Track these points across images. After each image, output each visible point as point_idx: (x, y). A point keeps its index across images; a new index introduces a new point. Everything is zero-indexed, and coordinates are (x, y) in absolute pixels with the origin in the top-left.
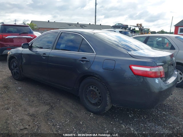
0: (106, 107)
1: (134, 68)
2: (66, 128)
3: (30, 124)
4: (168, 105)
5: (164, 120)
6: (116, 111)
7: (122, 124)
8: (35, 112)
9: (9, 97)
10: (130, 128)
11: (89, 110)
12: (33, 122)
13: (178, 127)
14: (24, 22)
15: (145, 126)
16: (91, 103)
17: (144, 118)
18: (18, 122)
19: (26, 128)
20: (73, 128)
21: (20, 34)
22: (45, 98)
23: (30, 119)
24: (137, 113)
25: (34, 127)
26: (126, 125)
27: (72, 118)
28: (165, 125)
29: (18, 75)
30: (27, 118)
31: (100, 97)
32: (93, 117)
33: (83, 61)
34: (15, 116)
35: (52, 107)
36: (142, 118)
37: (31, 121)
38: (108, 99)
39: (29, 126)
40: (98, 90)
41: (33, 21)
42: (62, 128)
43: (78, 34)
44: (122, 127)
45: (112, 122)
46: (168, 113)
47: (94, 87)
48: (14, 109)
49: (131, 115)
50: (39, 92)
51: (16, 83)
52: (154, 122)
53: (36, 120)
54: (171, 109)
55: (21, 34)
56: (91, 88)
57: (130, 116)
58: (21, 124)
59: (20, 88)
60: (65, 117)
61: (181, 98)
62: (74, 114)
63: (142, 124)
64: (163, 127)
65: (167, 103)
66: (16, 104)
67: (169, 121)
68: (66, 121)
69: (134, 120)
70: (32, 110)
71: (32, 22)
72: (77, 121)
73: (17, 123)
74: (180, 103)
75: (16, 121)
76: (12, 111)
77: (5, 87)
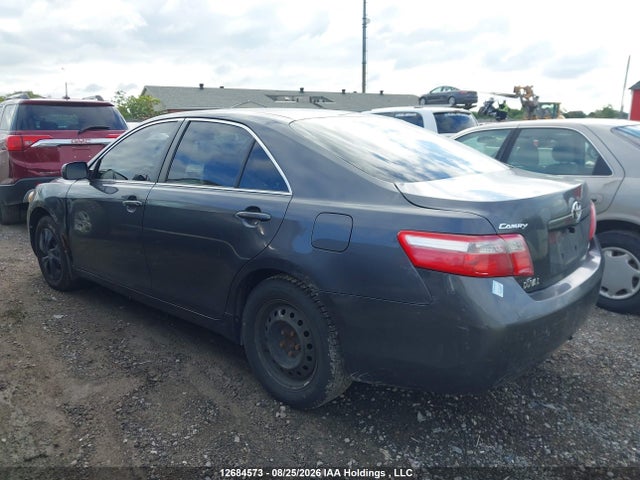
0: (327, 383)
1: (413, 241)
2: (180, 457)
3: (61, 440)
4: (576, 377)
5: (546, 434)
6: (373, 399)
7: (383, 445)
8: (88, 398)
9: (14, 348)
10: (411, 460)
11: (274, 396)
12: (73, 433)
13: (594, 462)
14: (118, 93)
15: (465, 456)
16: (282, 369)
17: (469, 423)
18: (24, 432)
19: (43, 456)
20: (206, 456)
21: (79, 133)
22: (136, 352)
23: (64, 423)
24: (448, 407)
25: (70, 451)
26: (399, 449)
27: (209, 422)
28: (543, 451)
29: (58, 271)
30: (55, 419)
31: (310, 346)
32: (285, 420)
33: (250, 219)
34: (20, 412)
35: (150, 383)
36: (464, 426)
37: (68, 430)
38: (332, 353)
39: (56, 446)
40: (300, 323)
41: (149, 87)
42: (165, 457)
43: (238, 125)
44: (383, 456)
45: (347, 440)
46: (564, 408)
47: (289, 311)
48: (21, 386)
49: (424, 414)
50: (120, 330)
51: (50, 301)
52: (505, 441)
53: (85, 425)
54: (583, 393)
55: (85, 131)
56: (281, 316)
57: (420, 417)
58: (31, 441)
59: (59, 317)
60: (185, 416)
61: (631, 354)
62: (221, 408)
63: (459, 446)
64: (535, 458)
65: (572, 371)
66: (30, 371)
67: (563, 440)
68: (185, 433)
69: (429, 433)
70: (79, 393)
71: (145, 90)
72: (222, 434)
73: (21, 436)
74: (622, 373)
75: (16, 428)
76: (14, 393)
77: (10, 314)
